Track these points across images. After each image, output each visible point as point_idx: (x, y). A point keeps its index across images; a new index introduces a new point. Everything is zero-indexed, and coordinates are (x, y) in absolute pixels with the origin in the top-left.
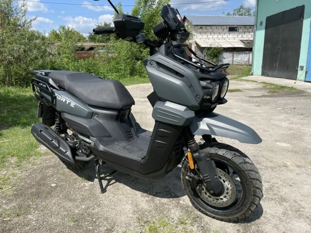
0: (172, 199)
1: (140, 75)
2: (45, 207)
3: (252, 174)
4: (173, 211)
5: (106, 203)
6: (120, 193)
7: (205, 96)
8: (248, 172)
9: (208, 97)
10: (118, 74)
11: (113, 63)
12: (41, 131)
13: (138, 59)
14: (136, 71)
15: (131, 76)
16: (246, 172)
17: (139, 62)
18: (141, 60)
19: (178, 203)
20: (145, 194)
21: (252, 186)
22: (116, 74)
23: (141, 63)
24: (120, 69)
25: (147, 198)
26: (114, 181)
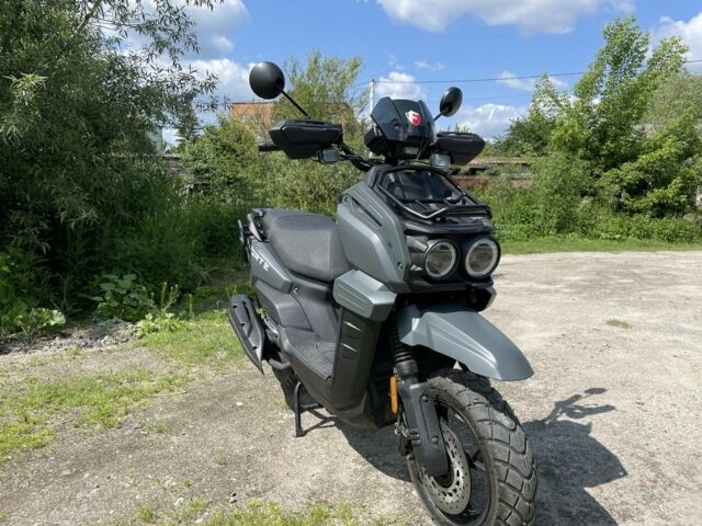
0: (402, 482)
1: (585, 233)
2: (203, 432)
3: (500, 451)
4: (385, 501)
5: (289, 452)
6: (325, 444)
7: (414, 267)
8: (494, 443)
9: (419, 269)
10: (525, 226)
11: (519, 200)
12: (235, 307)
13: (584, 194)
14: (575, 220)
15: (558, 232)
16: (490, 442)
17: (586, 201)
18: (593, 195)
19: (407, 492)
20: (362, 460)
21: (497, 477)
22: (522, 225)
23: (592, 202)
24: (534, 215)
25: (359, 467)
26: (332, 423)
